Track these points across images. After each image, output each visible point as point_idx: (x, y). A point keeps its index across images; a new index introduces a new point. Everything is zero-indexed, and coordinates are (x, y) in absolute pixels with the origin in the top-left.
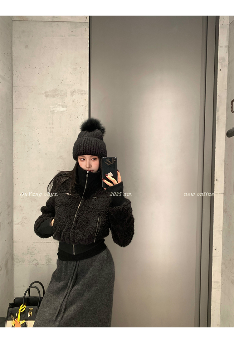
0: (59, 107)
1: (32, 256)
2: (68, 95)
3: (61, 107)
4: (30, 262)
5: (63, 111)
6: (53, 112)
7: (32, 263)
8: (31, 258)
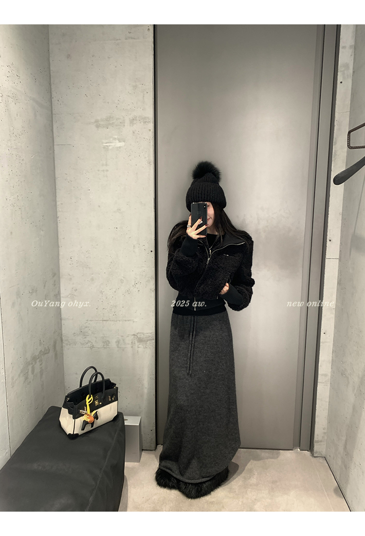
0: (114, 141)
1: (85, 338)
2: (126, 124)
3: (117, 141)
4: (82, 344)
5: (120, 147)
6: (106, 149)
7: (85, 346)
8: (85, 339)
